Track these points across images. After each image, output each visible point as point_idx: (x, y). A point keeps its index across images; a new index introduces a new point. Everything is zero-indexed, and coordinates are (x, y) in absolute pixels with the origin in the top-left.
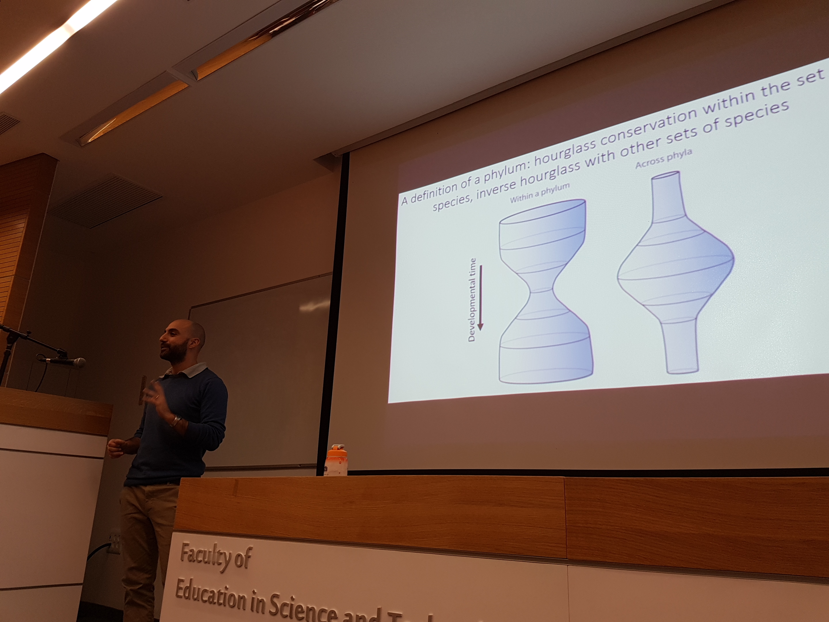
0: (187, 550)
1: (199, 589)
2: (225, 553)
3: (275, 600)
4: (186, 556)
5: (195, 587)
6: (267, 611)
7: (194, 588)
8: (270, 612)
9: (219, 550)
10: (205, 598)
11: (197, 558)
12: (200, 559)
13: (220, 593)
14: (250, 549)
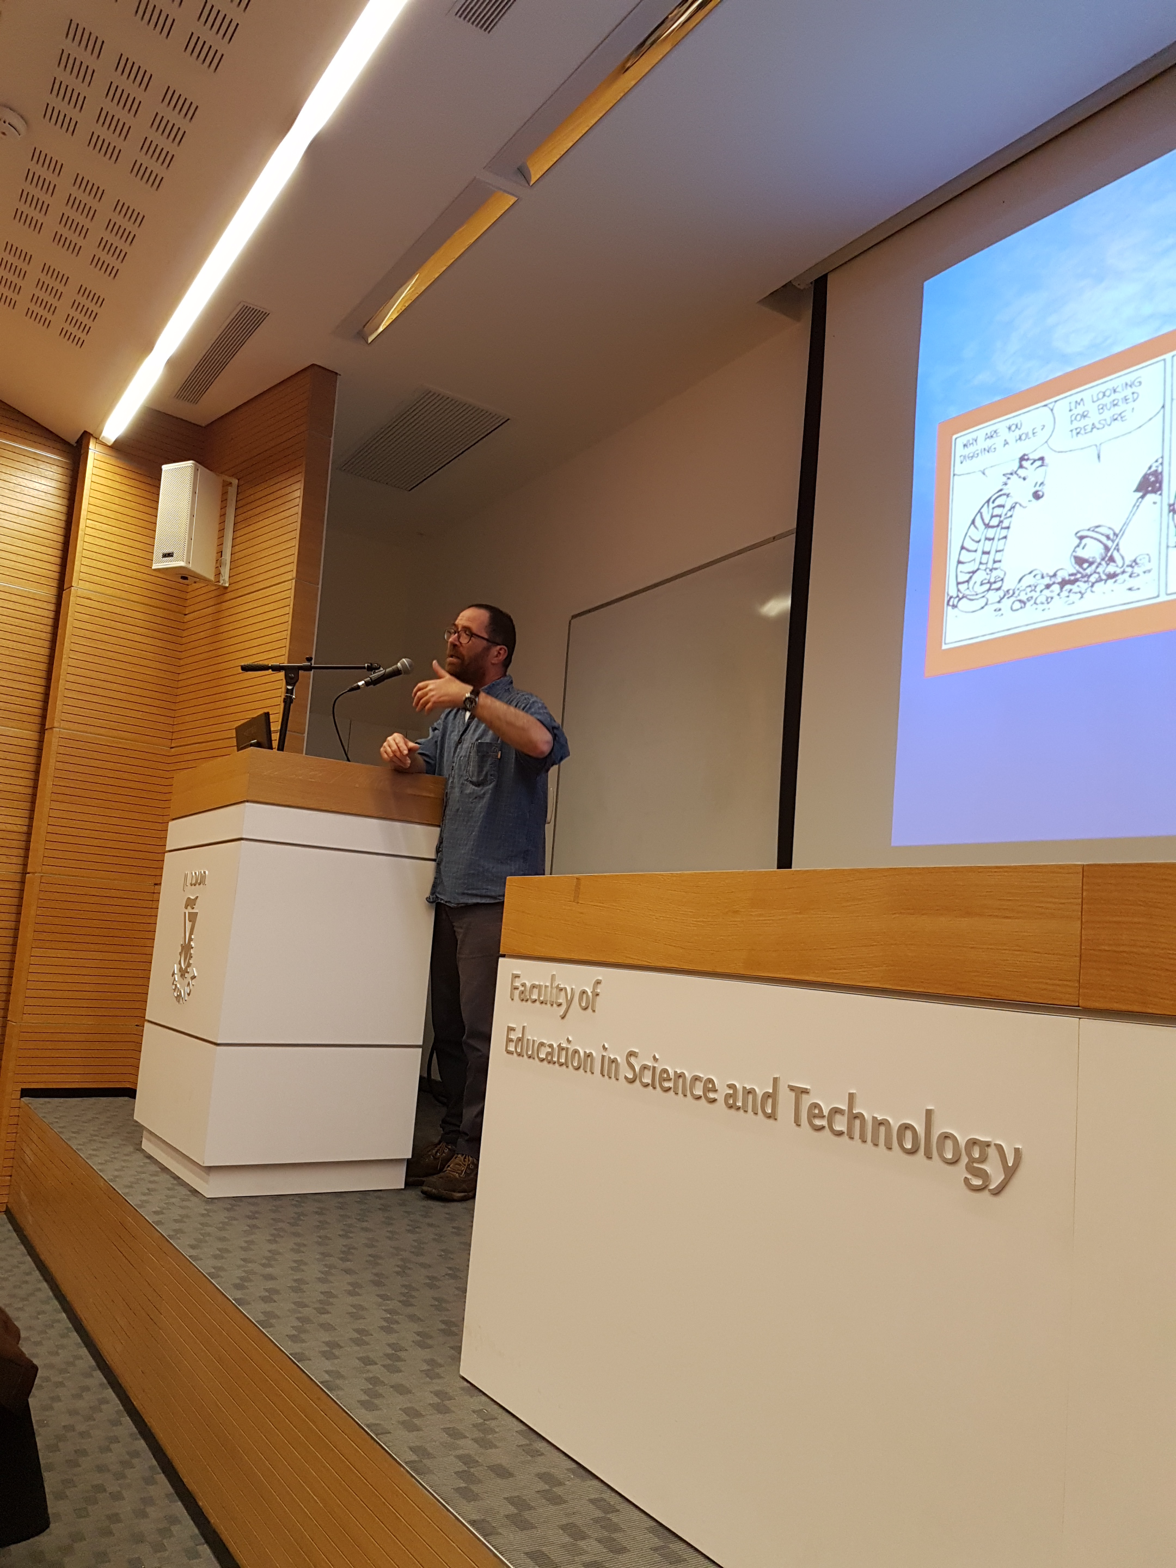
0: (517, 984)
1: (534, 1041)
2: (566, 989)
3: (632, 1060)
4: (517, 992)
5: (529, 1038)
6: (621, 1078)
7: (528, 1040)
8: (626, 1078)
9: (558, 985)
10: (543, 1056)
11: (530, 996)
12: (535, 997)
13: (561, 1048)
14: (598, 982)
